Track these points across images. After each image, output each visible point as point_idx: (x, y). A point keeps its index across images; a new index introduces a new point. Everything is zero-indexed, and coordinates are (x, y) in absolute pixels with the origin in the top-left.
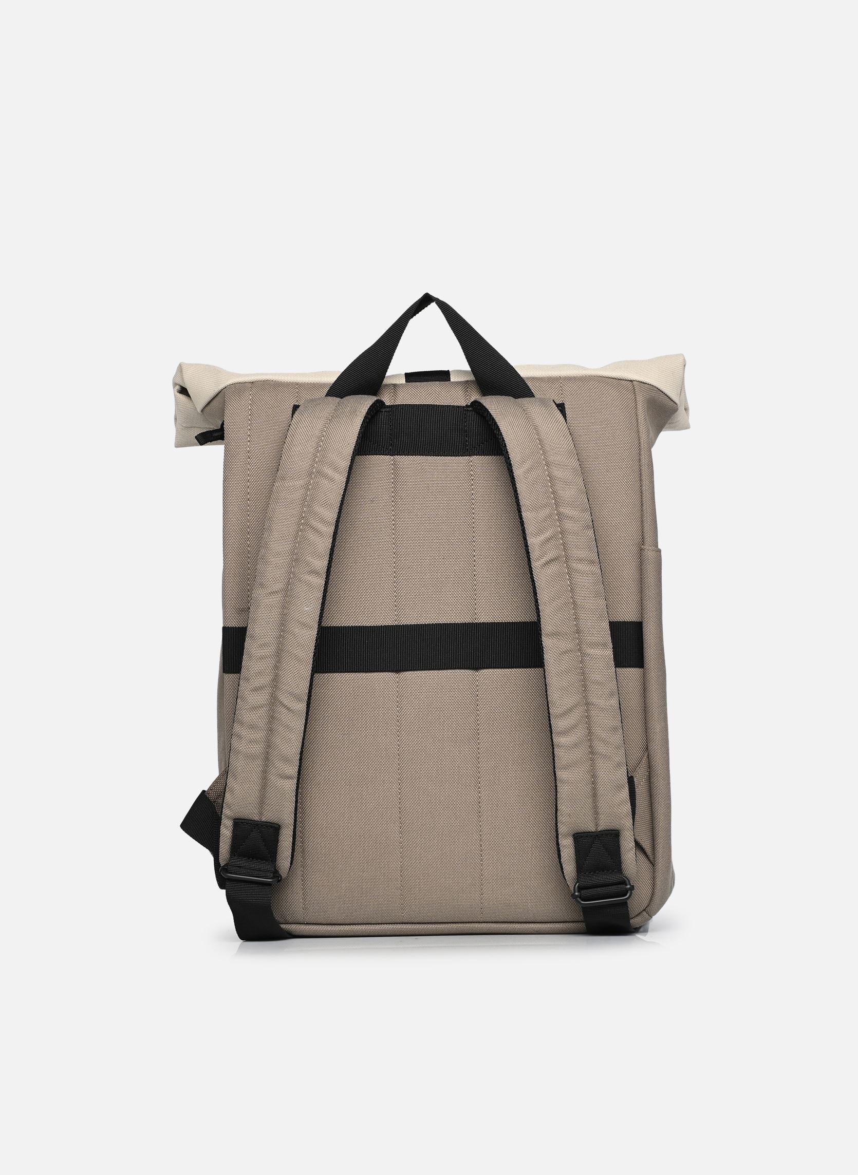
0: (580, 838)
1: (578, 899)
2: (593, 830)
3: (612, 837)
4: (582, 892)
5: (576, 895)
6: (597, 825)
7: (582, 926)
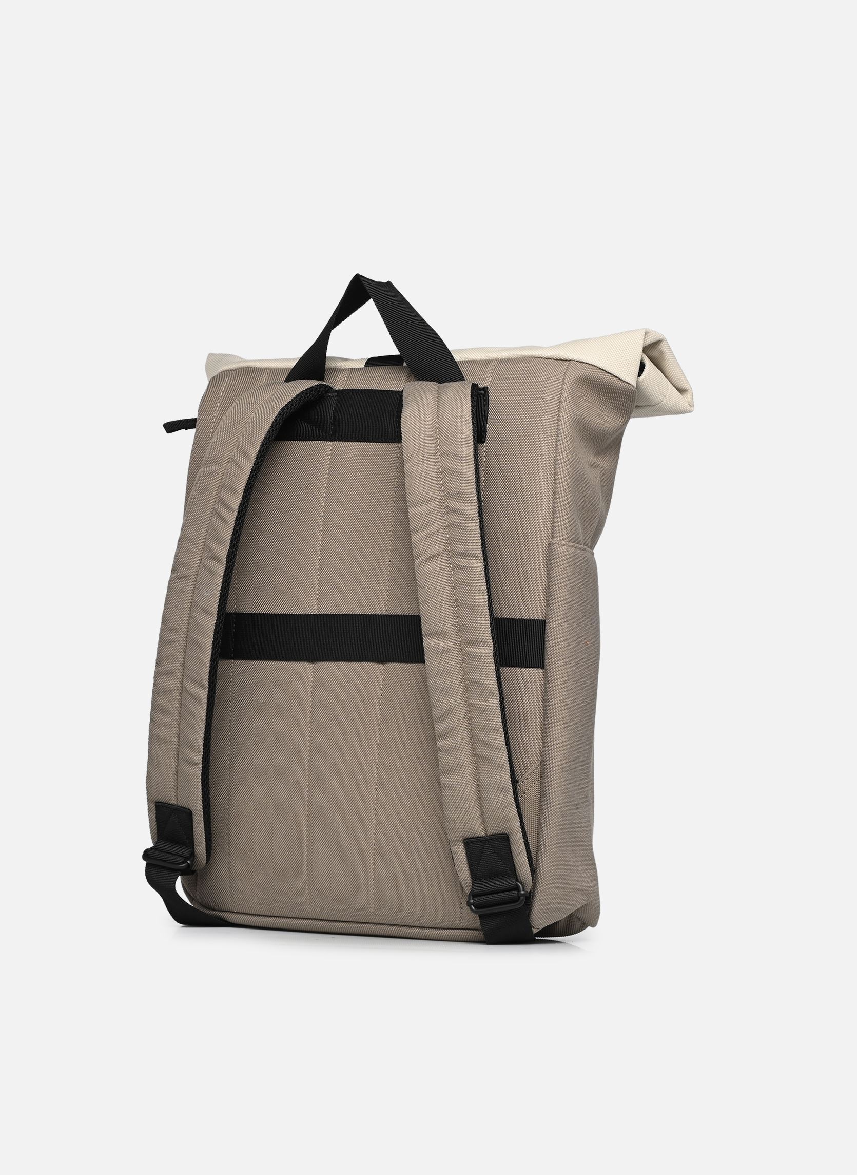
0: (471, 843)
1: (472, 907)
2: (483, 834)
3: (502, 841)
4: (476, 899)
5: (470, 903)
6: (486, 830)
7: (479, 935)
